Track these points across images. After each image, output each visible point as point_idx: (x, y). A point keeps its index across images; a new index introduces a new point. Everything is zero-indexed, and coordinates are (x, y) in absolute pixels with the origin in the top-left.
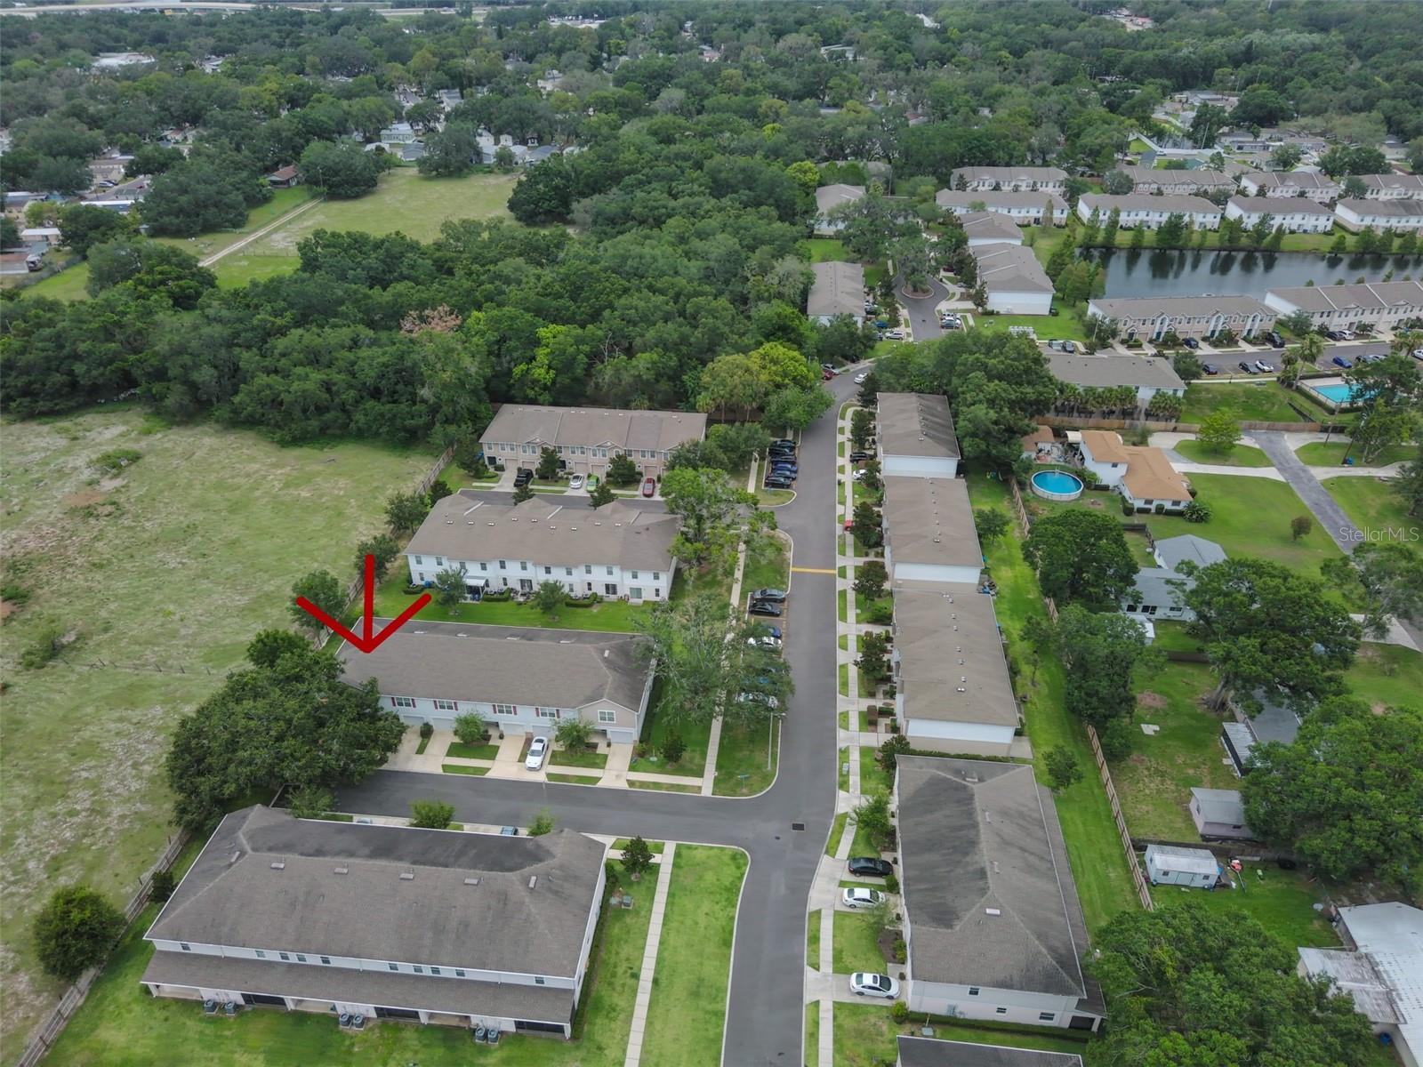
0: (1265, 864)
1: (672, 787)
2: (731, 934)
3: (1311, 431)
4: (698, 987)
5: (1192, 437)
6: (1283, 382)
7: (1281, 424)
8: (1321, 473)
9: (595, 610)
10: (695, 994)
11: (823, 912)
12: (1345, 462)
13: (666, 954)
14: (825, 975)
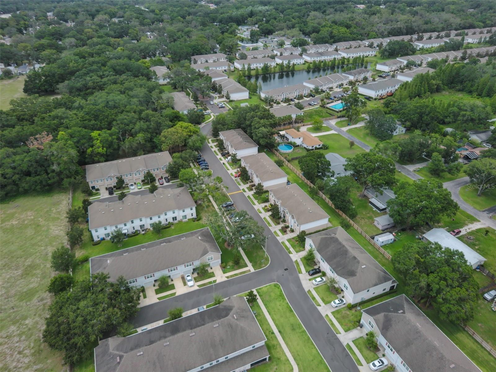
0: (399, 231)
1: (241, 273)
2: (290, 307)
3: (335, 119)
4: (293, 327)
5: (311, 126)
6: (322, 106)
7: (328, 118)
8: (345, 129)
9: (173, 227)
10: (293, 329)
11: (311, 290)
12: (348, 125)
13: (277, 322)
14: (324, 307)
